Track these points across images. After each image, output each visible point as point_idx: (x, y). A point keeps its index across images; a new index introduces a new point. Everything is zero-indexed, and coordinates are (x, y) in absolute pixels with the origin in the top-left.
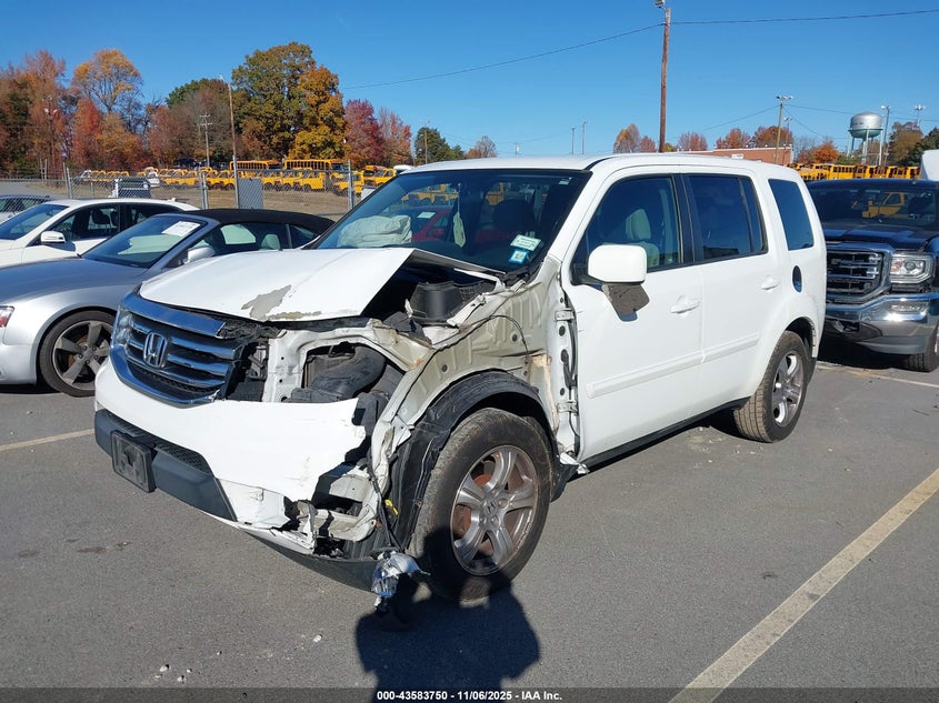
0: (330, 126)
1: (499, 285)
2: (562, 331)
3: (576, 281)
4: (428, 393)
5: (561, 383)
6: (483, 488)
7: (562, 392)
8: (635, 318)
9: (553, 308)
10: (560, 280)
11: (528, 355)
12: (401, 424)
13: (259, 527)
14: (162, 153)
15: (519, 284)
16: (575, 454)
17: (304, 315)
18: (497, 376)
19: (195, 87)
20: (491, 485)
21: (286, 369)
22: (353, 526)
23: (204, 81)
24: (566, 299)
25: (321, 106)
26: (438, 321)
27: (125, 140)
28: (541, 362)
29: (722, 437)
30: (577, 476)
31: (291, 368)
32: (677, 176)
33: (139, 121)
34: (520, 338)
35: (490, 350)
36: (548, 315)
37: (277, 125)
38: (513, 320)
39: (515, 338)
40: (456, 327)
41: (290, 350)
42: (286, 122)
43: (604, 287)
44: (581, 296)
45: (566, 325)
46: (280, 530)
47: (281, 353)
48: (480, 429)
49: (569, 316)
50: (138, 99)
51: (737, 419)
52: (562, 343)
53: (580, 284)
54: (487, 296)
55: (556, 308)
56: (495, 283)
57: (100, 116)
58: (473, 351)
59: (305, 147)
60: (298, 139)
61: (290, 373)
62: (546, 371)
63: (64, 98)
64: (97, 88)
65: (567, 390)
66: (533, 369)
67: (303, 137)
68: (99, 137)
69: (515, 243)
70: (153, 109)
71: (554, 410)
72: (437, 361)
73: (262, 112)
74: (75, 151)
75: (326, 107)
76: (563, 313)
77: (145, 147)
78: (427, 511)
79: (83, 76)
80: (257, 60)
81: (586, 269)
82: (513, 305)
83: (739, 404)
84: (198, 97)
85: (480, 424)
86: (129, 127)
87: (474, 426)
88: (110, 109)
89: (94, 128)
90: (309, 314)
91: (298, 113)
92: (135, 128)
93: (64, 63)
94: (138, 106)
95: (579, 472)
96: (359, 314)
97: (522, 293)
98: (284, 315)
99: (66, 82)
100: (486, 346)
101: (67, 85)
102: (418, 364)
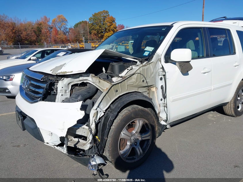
0: (113, 31)
1: (138, 63)
2: (161, 79)
3: (166, 62)
4: (111, 99)
5: (161, 97)
6: (131, 133)
7: (161, 100)
8: (188, 74)
9: (158, 70)
10: (161, 61)
11: (149, 87)
12: (100, 110)
13: (51, 144)
14: (72, 40)
15: (145, 62)
16: (166, 121)
17: (68, 72)
18: (136, 94)
19: (80, 23)
20: (134, 132)
21: (64, 91)
22: (84, 145)
23: (83, 22)
24: (163, 68)
25: (111, 26)
26: (116, 75)
27: (63, 37)
28: (153, 89)
29: (219, 115)
30: (167, 128)
31: (66, 91)
32: (204, 28)
33: (67, 32)
34: (145, 81)
35: (134, 85)
36: (156, 73)
37: (100, 32)
38: (143, 75)
39: (143, 81)
40: (122, 77)
41: (65, 85)
42: (102, 31)
43: (177, 64)
44: (168, 67)
45: (163, 77)
46: (57, 146)
47: (62, 86)
48: (129, 112)
49: (164, 74)
50: (67, 27)
51: (224, 109)
52: (161, 83)
53: (168, 63)
54: (134, 67)
55: (159, 71)
56: (137, 62)
57: (58, 31)
58: (128, 85)
59: (107, 37)
60: (105, 35)
61: (66, 92)
62: (155, 93)
63: (50, 27)
64: (57, 25)
65: (163, 99)
66: (151, 92)
67: (106, 34)
68: (57, 36)
69: (146, 49)
70: (70, 29)
71: (159, 106)
72: (114, 89)
73: (96, 28)
74: (52, 40)
75: (112, 26)
76: (162, 73)
77: (68, 39)
78: (109, 141)
79: (54, 22)
80: (95, 15)
81: (170, 57)
82: (143, 69)
83: (225, 104)
84: (81, 25)
85: (129, 111)
86: (65, 34)
87: (127, 111)
88: (60, 30)
89: (56, 34)
90: (69, 72)
91: (105, 28)
92: (66, 34)
93: (50, 19)
94: (67, 28)
95: (168, 127)
96: (85, 72)
97: (146, 65)
98: (61, 72)
99: (50, 23)
100: (132, 83)
101: (50, 24)
102: (106, 90)
